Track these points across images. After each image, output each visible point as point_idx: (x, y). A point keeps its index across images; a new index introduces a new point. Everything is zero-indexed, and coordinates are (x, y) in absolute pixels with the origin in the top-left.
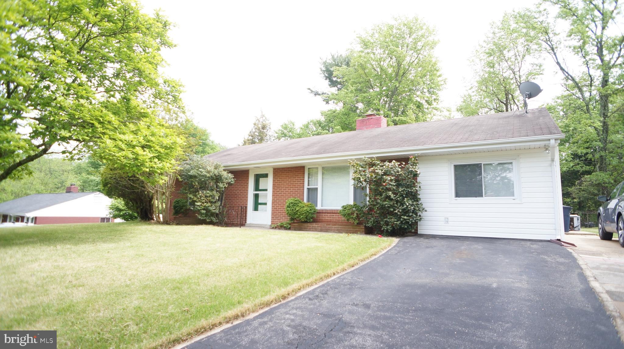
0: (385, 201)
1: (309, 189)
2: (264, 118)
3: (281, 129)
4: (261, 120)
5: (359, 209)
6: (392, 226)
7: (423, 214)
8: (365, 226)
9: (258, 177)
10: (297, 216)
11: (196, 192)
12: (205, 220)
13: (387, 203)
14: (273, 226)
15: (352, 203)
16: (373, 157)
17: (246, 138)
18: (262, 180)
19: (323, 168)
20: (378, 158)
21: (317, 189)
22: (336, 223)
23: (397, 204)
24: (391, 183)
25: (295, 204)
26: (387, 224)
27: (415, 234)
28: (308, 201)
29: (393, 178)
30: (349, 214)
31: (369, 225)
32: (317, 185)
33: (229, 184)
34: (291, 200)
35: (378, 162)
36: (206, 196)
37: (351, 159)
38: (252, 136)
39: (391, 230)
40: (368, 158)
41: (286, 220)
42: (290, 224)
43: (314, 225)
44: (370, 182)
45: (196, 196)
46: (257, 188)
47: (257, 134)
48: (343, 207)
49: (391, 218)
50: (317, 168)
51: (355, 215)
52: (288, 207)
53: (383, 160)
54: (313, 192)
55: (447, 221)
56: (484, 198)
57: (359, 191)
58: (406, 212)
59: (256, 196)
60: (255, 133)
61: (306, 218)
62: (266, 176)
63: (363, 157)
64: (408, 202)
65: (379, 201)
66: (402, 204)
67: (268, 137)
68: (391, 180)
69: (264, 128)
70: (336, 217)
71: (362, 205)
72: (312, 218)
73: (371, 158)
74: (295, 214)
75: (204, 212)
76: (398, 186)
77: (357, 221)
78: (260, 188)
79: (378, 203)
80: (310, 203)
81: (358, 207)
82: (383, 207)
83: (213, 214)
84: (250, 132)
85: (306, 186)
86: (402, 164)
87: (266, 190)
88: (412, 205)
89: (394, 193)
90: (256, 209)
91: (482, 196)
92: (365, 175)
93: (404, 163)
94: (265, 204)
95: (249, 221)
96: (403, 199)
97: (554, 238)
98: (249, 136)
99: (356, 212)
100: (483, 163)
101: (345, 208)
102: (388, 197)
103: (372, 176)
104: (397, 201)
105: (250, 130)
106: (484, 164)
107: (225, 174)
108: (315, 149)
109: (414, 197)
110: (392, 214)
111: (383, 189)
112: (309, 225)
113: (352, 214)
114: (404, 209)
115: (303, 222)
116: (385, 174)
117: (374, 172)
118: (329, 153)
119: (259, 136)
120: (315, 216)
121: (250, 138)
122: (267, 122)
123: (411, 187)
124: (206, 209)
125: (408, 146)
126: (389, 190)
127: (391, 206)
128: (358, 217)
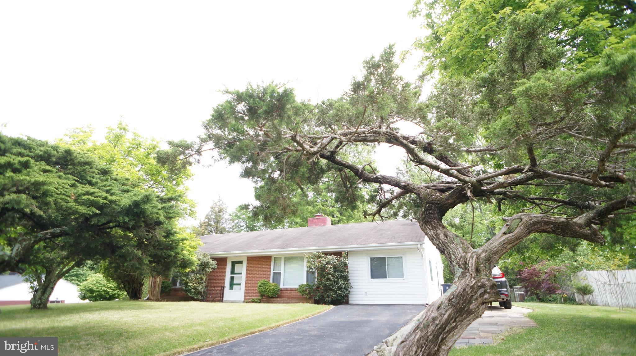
0: (327, 281)
1: (274, 273)
2: (221, 202)
3: (236, 212)
4: (218, 204)
5: (311, 287)
6: (332, 299)
7: (351, 290)
8: (314, 299)
9: (234, 264)
10: (266, 293)
11: (187, 275)
12: (193, 297)
13: (328, 283)
14: (246, 301)
15: (305, 283)
16: (319, 252)
17: (202, 221)
18: (237, 266)
19: (285, 258)
20: (323, 253)
21: (280, 273)
22: (293, 298)
24: (331, 270)
25: (265, 284)
26: (328, 297)
27: (347, 303)
28: (274, 282)
29: (332, 266)
30: (303, 291)
31: (317, 298)
32: (280, 270)
33: (213, 269)
34: (262, 281)
35: (323, 255)
36: (196, 279)
37: (305, 253)
38: (209, 219)
39: (331, 301)
40: (317, 252)
41: (257, 297)
42: (259, 300)
43: (278, 299)
44: (318, 268)
45: (188, 278)
46: (233, 272)
47: (214, 217)
49: (331, 293)
50: (281, 257)
51: (308, 291)
52: (260, 286)
53: (326, 254)
54: (277, 275)
55: (366, 294)
57: (310, 274)
58: (340, 288)
59: (232, 279)
60: (212, 216)
61: (273, 294)
62: (241, 262)
63: (313, 251)
64: (341, 282)
65: (323, 281)
66: (338, 283)
67: (224, 220)
68: (331, 268)
69: (220, 211)
70: (293, 294)
71: (312, 285)
72: (277, 294)
73: (318, 252)
74: (265, 291)
75: (193, 290)
76: (335, 271)
77: (309, 296)
78: (235, 272)
79: (322, 283)
80: (275, 283)
81: (310, 285)
82: (325, 286)
83: (199, 293)
84: (207, 215)
85: (272, 271)
86: (338, 257)
87: (241, 274)
88: (344, 284)
89: (332, 276)
90: (231, 288)
91: (386, 278)
92: (315, 264)
94: (240, 284)
95: (224, 299)
96: (338, 280)
97: (424, 303)
98: (206, 218)
100: (386, 257)
101: (300, 286)
102: (329, 279)
103: (319, 265)
104: (335, 282)
105: (207, 213)
106: (387, 258)
107: (210, 260)
109: (346, 278)
110: (331, 290)
111: (325, 273)
112: (275, 299)
113: (306, 291)
114: (338, 287)
115: (270, 298)
116: (327, 264)
117: (320, 262)
118: (290, 247)
119: (216, 218)
120: (279, 293)
121: (207, 220)
122: (224, 206)
123: (343, 272)
124: (195, 288)
125: (342, 245)
126: (329, 274)
127: (331, 285)
128: (309, 293)
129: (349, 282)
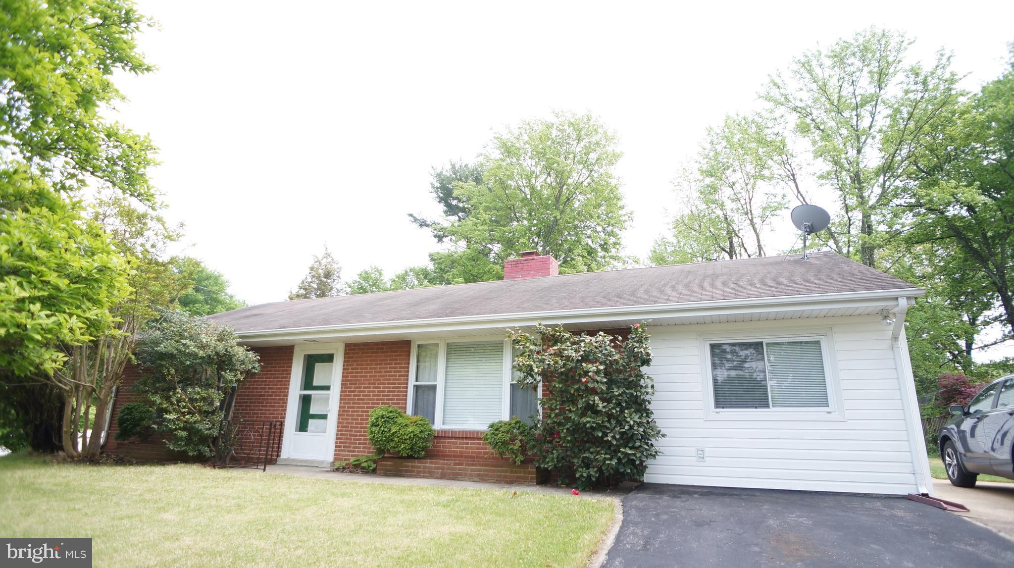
0: (583, 415)
1: (417, 388)
2: (329, 259)
3: (358, 280)
4: (324, 262)
5: (525, 431)
6: (600, 470)
7: (658, 443)
8: (538, 468)
9: (311, 362)
10: (392, 444)
11: (169, 390)
12: (185, 452)
13: (588, 420)
14: (337, 464)
15: (506, 417)
16: (557, 325)
17: (294, 292)
18: (319, 368)
19: (449, 346)
20: (569, 328)
21: (434, 388)
22: (474, 459)
23: (609, 421)
24: (598, 378)
25: (388, 420)
26: (587, 464)
27: (640, 486)
28: (415, 413)
29: (602, 367)
30: (504, 443)
31: (550, 466)
32: (435, 380)
33: (248, 373)
34: (380, 410)
35: (567, 335)
36: (192, 400)
37: (513, 328)
38: (305, 289)
39: (598, 479)
40: (548, 326)
41: (365, 453)
42: (375, 462)
43: (428, 464)
44: (547, 375)
45: (168, 398)
46: (308, 384)
47: (315, 286)
48: (492, 426)
49: (598, 453)
50: (437, 345)
51: (518, 443)
52: (374, 425)
53: (577, 330)
54: (426, 393)
55: (701, 457)
56: (772, 409)
57: (519, 393)
58: (628, 439)
59: (306, 401)
60: (312, 284)
61: (412, 449)
62: (329, 358)
63: (536, 323)
64: (632, 418)
65: (573, 416)
66: (620, 423)
67: (334, 292)
68: (598, 372)
69: (328, 275)
70: (472, 447)
71: (530, 423)
72: (424, 449)
73: (554, 326)
74: (389, 440)
75: (184, 434)
76: (611, 383)
77: (520, 458)
78: (315, 384)
79: (568, 419)
80: (419, 417)
81: (524, 426)
82: (578, 429)
83: (204, 439)
84: (303, 282)
85: (412, 382)
86: (616, 339)
87: (328, 388)
88: (639, 424)
89: (603, 400)
90: (303, 426)
91: (767, 406)
92: (543, 361)
93: (620, 338)
94: (324, 417)
95: (285, 453)
96: (622, 411)
98: (301, 288)
99: (520, 438)
100: (765, 341)
101: (495, 428)
102: (591, 409)
103: (556, 363)
104: (610, 416)
105: (303, 278)
106: (767, 344)
107: (240, 352)
108: (432, 307)
109: (640, 406)
110: (601, 442)
111: (578, 390)
112: (416, 463)
113: (512, 441)
114: (622, 434)
115: (402, 458)
116: (585, 358)
117: (559, 354)
118: (463, 314)
119: (318, 289)
120: (430, 444)
121: (302, 292)
122: (335, 266)
123: (636, 385)
124: (189, 428)
126: (594, 392)
127: (600, 427)
128: (523, 449)
129: (653, 416)
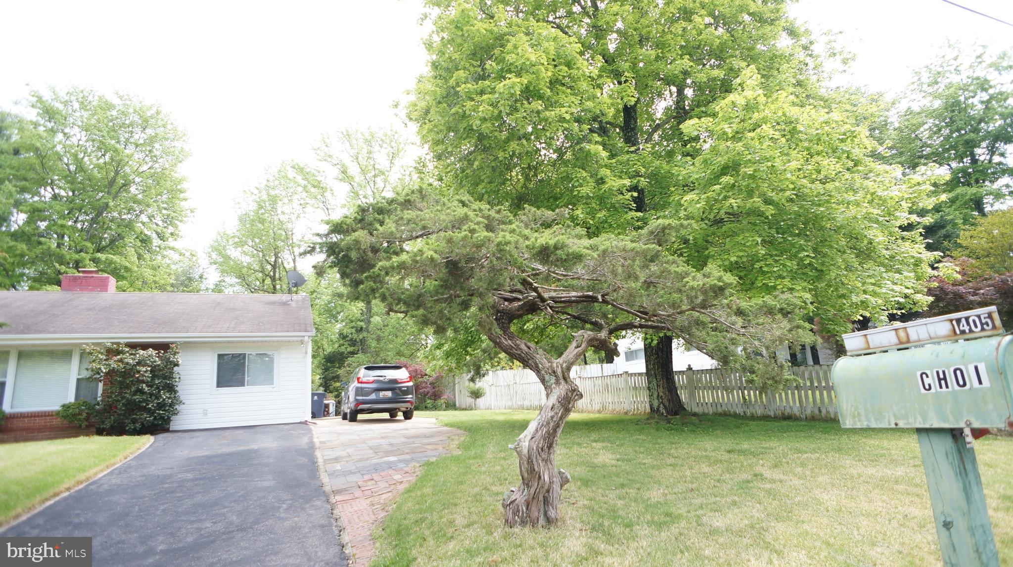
0: (134, 395)
5: (90, 407)
6: (142, 424)
7: (181, 408)
8: (100, 428)
13: (137, 398)
15: (74, 400)
19: (20, 353)
20: (128, 345)
21: (5, 383)
23: (151, 397)
24: (146, 375)
26: (134, 422)
27: (167, 430)
29: (149, 369)
30: (73, 415)
31: (107, 424)
32: (6, 378)
35: (127, 349)
37: (87, 344)
39: (140, 429)
40: (113, 343)
48: (64, 406)
49: (142, 415)
50: (9, 352)
51: (84, 415)
53: (133, 346)
55: (205, 413)
56: (246, 387)
58: (161, 406)
63: (105, 341)
64: (165, 395)
65: (127, 396)
66: (157, 398)
68: (146, 371)
71: (94, 402)
73: (118, 344)
76: (154, 376)
77: (86, 422)
79: (123, 398)
82: (130, 403)
86: (160, 352)
88: (169, 398)
89: (147, 386)
91: (243, 385)
92: (109, 365)
93: (162, 352)
96: (159, 392)
97: (303, 420)
99: (86, 411)
100: (247, 353)
101: (66, 407)
102: (142, 392)
103: (119, 366)
104: (151, 395)
106: (249, 355)
109: (171, 389)
110: (144, 409)
111: (132, 381)
113: (80, 414)
114: (158, 404)
116: (139, 364)
117: (121, 361)
123: (170, 378)
125: (168, 332)
126: (143, 382)
127: (145, 401)
128: (87, 419)
129: (178, 394)
